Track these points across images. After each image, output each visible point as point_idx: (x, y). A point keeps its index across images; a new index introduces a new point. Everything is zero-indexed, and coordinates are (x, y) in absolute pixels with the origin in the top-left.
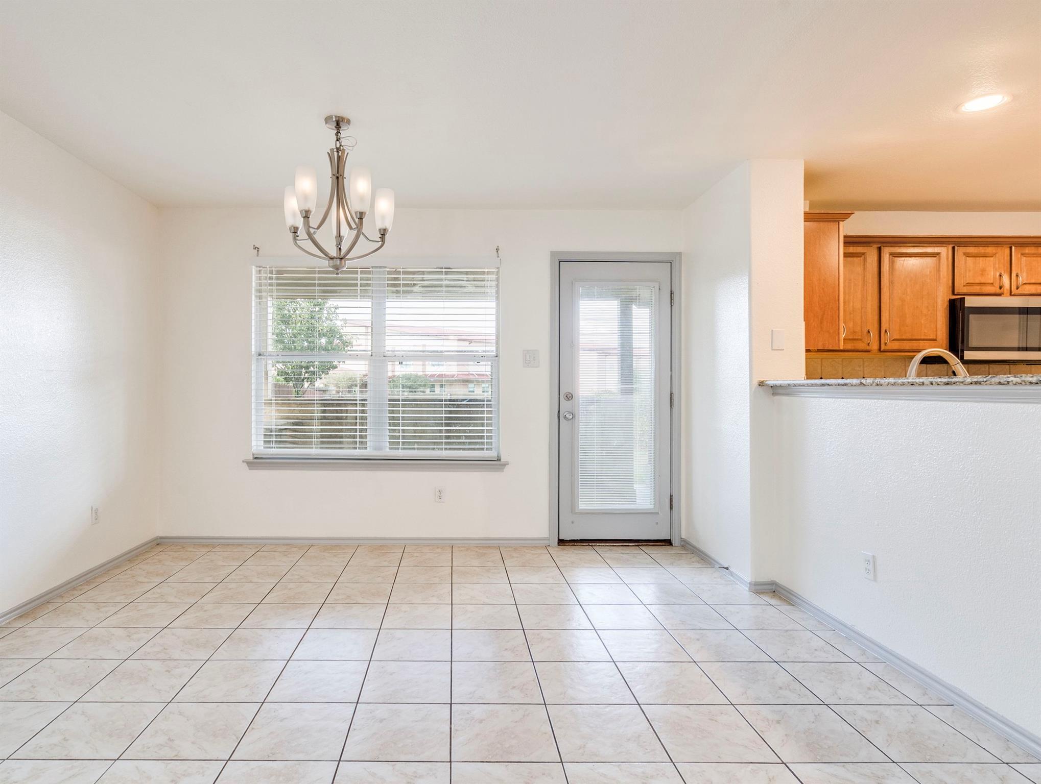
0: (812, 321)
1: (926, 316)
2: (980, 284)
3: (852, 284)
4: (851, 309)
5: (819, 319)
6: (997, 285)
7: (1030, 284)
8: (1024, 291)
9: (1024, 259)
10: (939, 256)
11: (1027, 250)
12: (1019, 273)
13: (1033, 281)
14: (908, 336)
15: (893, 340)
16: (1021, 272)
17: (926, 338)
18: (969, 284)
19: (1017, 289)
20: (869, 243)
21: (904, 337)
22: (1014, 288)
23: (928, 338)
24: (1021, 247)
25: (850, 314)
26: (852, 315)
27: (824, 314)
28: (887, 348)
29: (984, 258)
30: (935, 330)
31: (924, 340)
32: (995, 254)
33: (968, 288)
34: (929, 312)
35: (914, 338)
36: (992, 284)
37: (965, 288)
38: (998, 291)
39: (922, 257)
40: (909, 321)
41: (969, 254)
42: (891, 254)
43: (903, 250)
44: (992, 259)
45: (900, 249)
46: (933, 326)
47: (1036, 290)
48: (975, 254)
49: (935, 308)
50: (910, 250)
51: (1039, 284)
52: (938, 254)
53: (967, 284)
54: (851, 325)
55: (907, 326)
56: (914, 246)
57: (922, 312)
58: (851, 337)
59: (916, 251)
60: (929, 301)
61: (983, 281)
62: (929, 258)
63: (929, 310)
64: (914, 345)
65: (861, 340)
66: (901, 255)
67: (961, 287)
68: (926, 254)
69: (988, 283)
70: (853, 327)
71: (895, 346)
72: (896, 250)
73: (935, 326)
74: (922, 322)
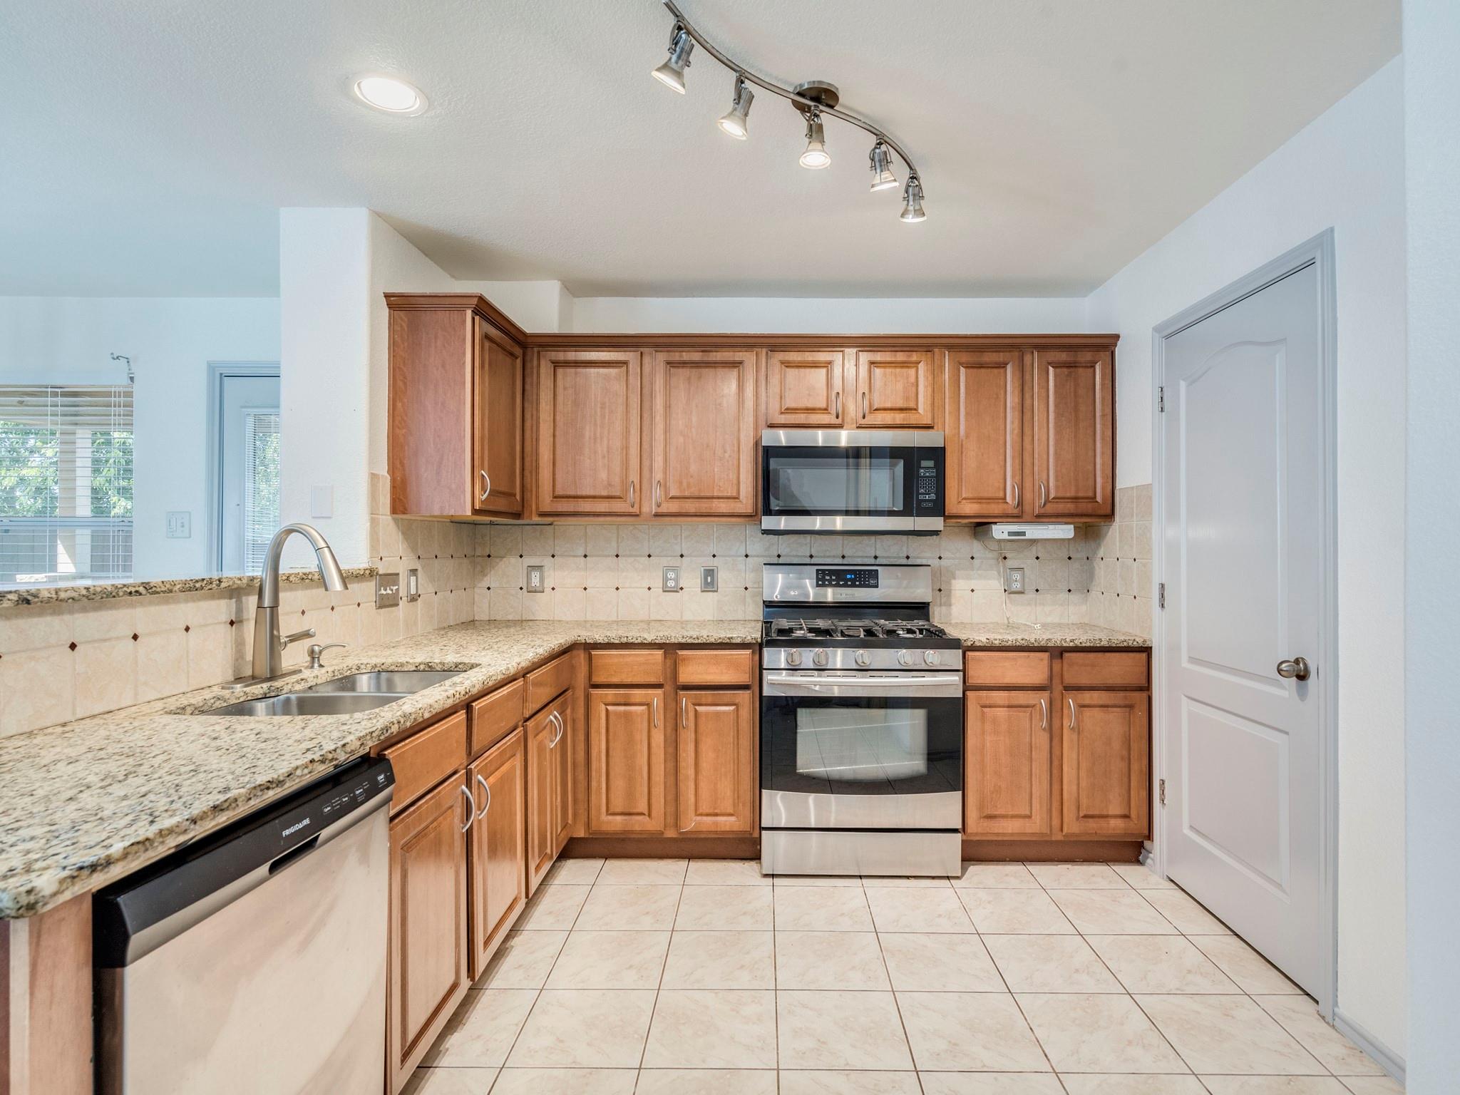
1: (721, 460)
2: (807, 409)
3: (607, 411)
4: (605, 450)
7: (885, 409)
8: (875, 421)
9: (876, 370)
10: (743, 367)
13: (889, 405)
14: (695, 492)
15: (671, 498)
16: (871, 391)
17: (720, 495)
18: (790, 410)
19: (864, 417)
21: (687, 494)
22: (860, 416)
23: (726, 494)
24: (872, 351)
25: (604, 457)
26: (606, 460)
28: (660, 510)
30: (735, 482)
31: (719, 498)
33: (789, 416)
34: (727, 455)
35: (702, 494)
36: (826, 409)
37: (783, 416)
38: (834, 421)
39: (715, 367)
40: (693, 468)
41: (789, 362)
42: (670, 364)
43: (686, 356)
44: (824, 371)
45: (681, 356)
46: (733, 476)
47: (894, 419)
48: (799, 363)
49: (736, 449)
50: (696, 356)
51: (901, 410)
52: (741, 363)
53: (786, 409)
54: (603, 475)
55: (692, 477)
56: (702, 351)
57: (714, 453)
58: (604, 493)
59: (706, 359)
60: (727, 436)
61: (810, 405)
62: (727, 370)
63: (725, 452)
64: (704, 506)
65: (621, 498)
66: (683, 364)
67: (777, 414)
68: (722, 363)
69: (820, 409)
70: (608, 478)
71: (673, 507)
72: (676, 356)
73: (735, 477)
74: (716, 470)
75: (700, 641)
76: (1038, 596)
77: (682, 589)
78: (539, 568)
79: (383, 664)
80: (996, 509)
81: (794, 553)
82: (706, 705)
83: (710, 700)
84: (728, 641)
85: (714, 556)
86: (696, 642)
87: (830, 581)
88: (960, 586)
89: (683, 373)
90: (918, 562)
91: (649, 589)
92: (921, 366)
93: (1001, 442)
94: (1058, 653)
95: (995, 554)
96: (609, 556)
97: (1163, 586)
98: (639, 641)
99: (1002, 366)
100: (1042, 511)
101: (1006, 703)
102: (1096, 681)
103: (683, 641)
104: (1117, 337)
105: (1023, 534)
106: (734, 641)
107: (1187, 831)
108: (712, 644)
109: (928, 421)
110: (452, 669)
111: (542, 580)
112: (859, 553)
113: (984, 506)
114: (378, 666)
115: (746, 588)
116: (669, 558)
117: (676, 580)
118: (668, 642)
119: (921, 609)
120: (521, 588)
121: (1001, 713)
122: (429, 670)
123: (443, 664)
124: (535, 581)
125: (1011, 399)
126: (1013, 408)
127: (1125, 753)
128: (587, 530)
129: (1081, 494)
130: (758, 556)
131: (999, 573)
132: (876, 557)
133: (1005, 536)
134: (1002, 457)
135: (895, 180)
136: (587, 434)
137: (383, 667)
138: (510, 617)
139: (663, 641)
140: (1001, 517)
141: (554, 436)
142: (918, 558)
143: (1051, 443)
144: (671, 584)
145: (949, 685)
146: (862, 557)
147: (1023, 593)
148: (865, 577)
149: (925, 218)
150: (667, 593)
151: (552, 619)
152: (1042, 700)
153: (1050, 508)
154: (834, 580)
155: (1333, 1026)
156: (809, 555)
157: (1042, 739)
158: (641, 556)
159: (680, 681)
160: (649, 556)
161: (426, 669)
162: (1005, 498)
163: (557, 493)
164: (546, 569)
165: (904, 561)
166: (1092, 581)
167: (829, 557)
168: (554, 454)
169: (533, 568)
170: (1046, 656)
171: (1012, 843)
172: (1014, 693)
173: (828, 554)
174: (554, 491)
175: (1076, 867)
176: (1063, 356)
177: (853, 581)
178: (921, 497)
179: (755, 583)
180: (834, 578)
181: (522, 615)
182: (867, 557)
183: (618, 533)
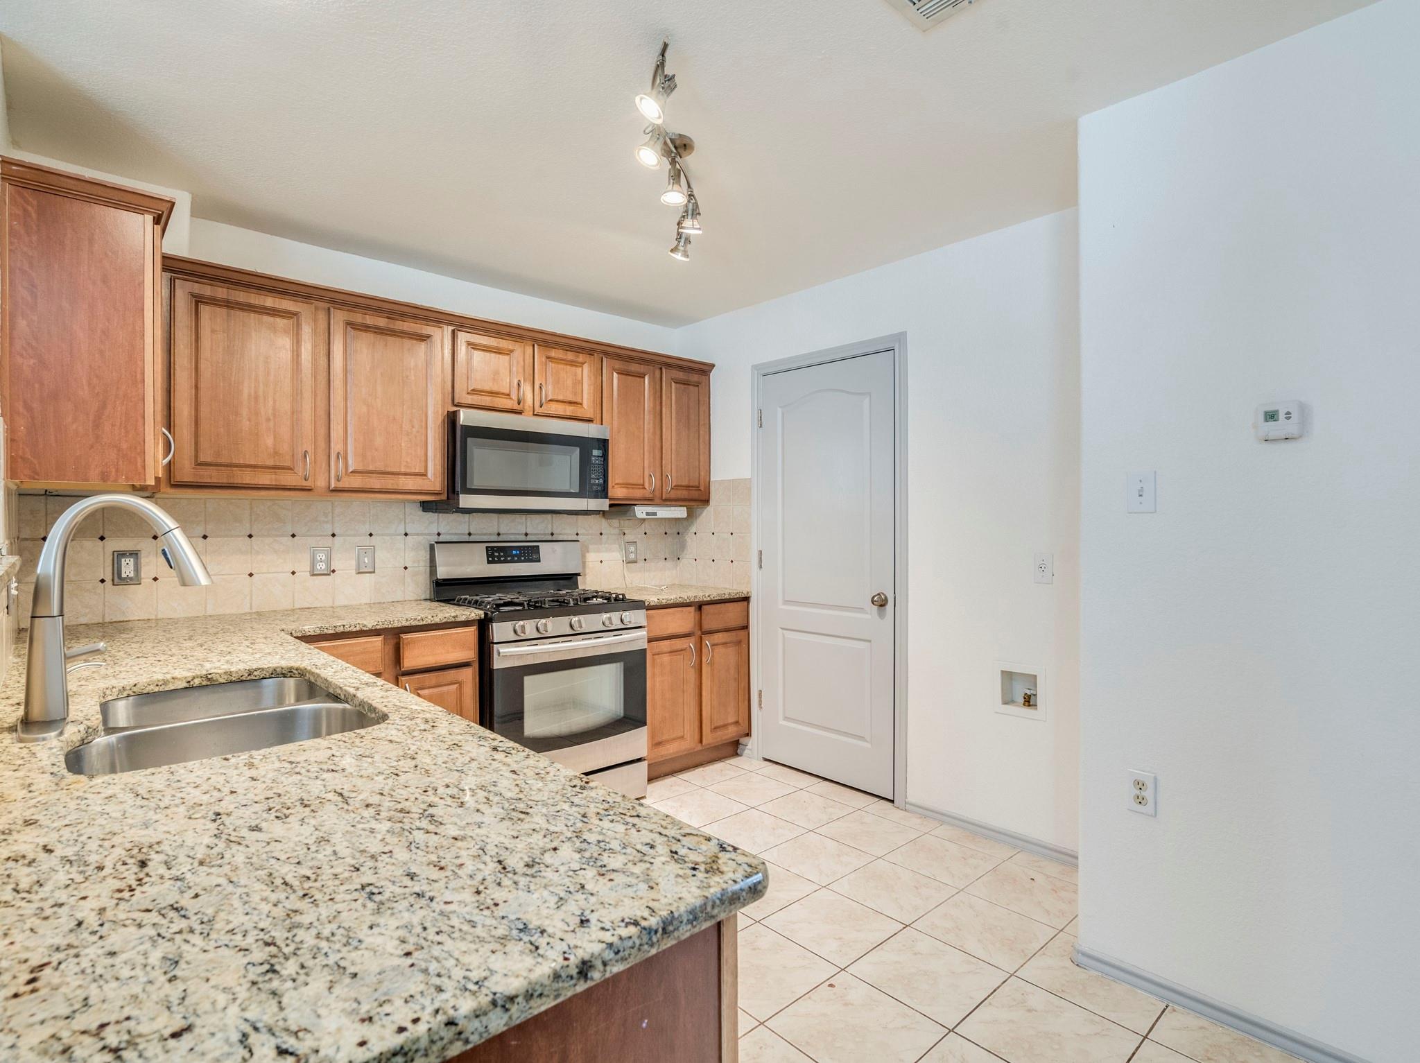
0: (70, 419)
1: (408, 435)
2: (492, 393)
4: (270, 412)
5: (91, 418)
6: (514, 396)
7: (557, 401)
8: (550, 411)
9: (550, 365)
10: (431, 342)
11: (554, 353)
12: (543, 384)
13: (561, 398)
14: (380, 466)
15: (352, 472)
16: (546, 383)
17: (407, 470)
18: (475, 392)
19: (542, 406)
20: (309, 298)
21: (371, 468)
22: (537, 404)
23: (413, 471)
24: (546, 346)
25: (268, 420)
26: (271, 424)
27: (103, 406)
28: (340, 485)
29: (497, 356)
30: (423, 459)
31: (406, 474)
32: (512, 351)
33: (475, 397)
34: (414, 430)
35: (389, 469)
36: (509, 395)
37: (470, 397)
38: (516, 407)
39: (402, 337)
40: (379, 441)
41: (476, 345)
42: (348, 324)
43: (370, 320)
44: (507, 358)
45: (364, 318)
46: (420, 452)
47: (565, 410)
48: (484, 346)
49: (424, 424)
50: (381, 322)
51: (570, 403)
52: (428, 337)
53: (473, 390)
54: (269, 441)
55: (376, 450)
56: (388, 318)
57: (401, 427)
58: (270, 463)
59: (391, 326)
60: (414, 411)
61: (495, 389)
62: (414, 342)
63: (413, 427)
64: (390, 483)
65: (291, 469)
66: (366, 328)
67: (464, 394)
68: (409, 334)
69: (503, 394)
70: (275, 445)
71: (356, 482)
72: (358, 318)
73: (423, 452)
74: (403, 444)
75: (424, 623)
76: (646, 564)
77: (334, 571)
78: (135, 554)
79: (135, 685)
80: (638, 493)
81: (454, 531)
82: (429, 688)
83: (433, 682)
84: (453, 620)
85: (371, 535)
86: (421, 623)
87: (499, 557)
88: (592, 557)
89: (368, 337)
90: (560, 538)
91: (293, 573)
92: (586, 367)
93: (642, 438)
94: (700, 606)
95: (617, 531)
96: (239, 536)
97: (760, 552)
98: (358, 629)
99: (642, 376)
100: (668, 496)
101: (669, 650)
102: (720, 626)
103: (407, 624)
104: (713, 366)
105: (655, 514)
106: (458, 620)
107: (782, 722)
108: (437, 624)
109: (589, 415)
110: (244, 678)
111: (137, 569)
112: (513, 530)
113: (631, 490)
114: (128, 688)
115: (406, 568)
116: (319, 538)
117: (329, 561)
118: (390, 626)
119: (569, 579)
120: (103, 581)
121: (666, 658)
122: (209, 683)
123: (230, 674)
124: (128, 568)
125: (648, 403)
126: (649, 412)
127: (737, 676)
128: (207, 505)
129: (691, 484)
130: (417, 535)
131: (620, 546)
132: (526, 534)
133: (644, 516)
134: (642, 451)
135: (700, 229)
136: (246, 392)
137: (135, 689)
138: (83, 620)
139: (384, 626)
140: (640, 500)
141: (197, 387)
142: (560, 534)
143: (674, 442)
144: (321, 567)
145: (635, 640)
146: (516, 534)
147: (636, 562)
148: (530, 553)
149: (688, 260)
150: (315, 577)
151: (154, 617)
152: (691, 643)
153: (673, 495)
154: (502, 556)
155: (905, 810)
156: (467, 532)
157: (691, 675)
158: (283, 536)
159: (405, 666)
160: (293, 536)
161: (204, 683)
162: (643, 485)
163: (202, 459)
164: (143, 555)
165: (550, 538)
166: (683, 551)
167: (485, 534)
168: (197, 409)
169: (120, 555)
170: (692, 609)
171: (673, 760)
172: (674, 641)
173: (485, 531)
174: (196, 456)
175: (707, 768)
176: (680, 375)
177: (519, 556)
178: (592, 481)
179: (414, 562)
180: (502, 554)
181: (104, 616)
182: (518, 534)
183: (251, 508)
